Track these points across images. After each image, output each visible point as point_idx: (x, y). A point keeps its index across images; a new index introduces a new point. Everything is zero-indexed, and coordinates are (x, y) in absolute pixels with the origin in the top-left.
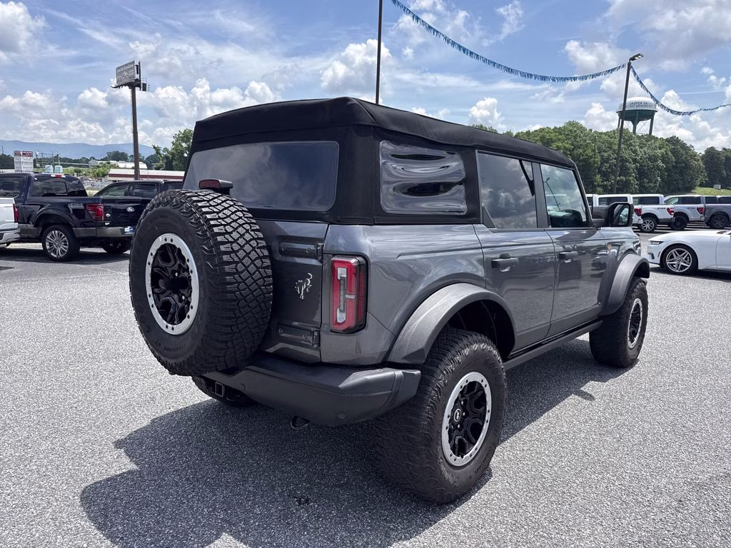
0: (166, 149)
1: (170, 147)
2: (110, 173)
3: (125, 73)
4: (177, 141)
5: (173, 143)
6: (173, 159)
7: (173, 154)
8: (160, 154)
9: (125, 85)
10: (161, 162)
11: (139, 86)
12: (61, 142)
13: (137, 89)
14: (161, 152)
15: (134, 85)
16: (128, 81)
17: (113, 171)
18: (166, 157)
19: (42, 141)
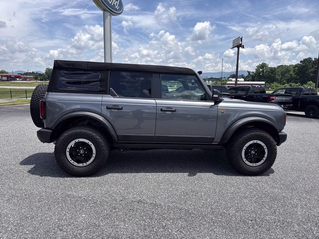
0: (253, 72)
1: (254, 71)
2: (227, 83)
3: (236, 42)
4: (258, 68)
5: (256, 69)
6: (255, 76)
7: (255, 74)
8: (250, 74)
9: (235, 47)
10: (250, 78)
11: (241, 46)
12: (215, 72)
13: (240, 48)
14: (251, 73)
15: (239, 46)
16: (236, 45)
17: (228, 82)
18: (252, 76)
19: (208, 72)
